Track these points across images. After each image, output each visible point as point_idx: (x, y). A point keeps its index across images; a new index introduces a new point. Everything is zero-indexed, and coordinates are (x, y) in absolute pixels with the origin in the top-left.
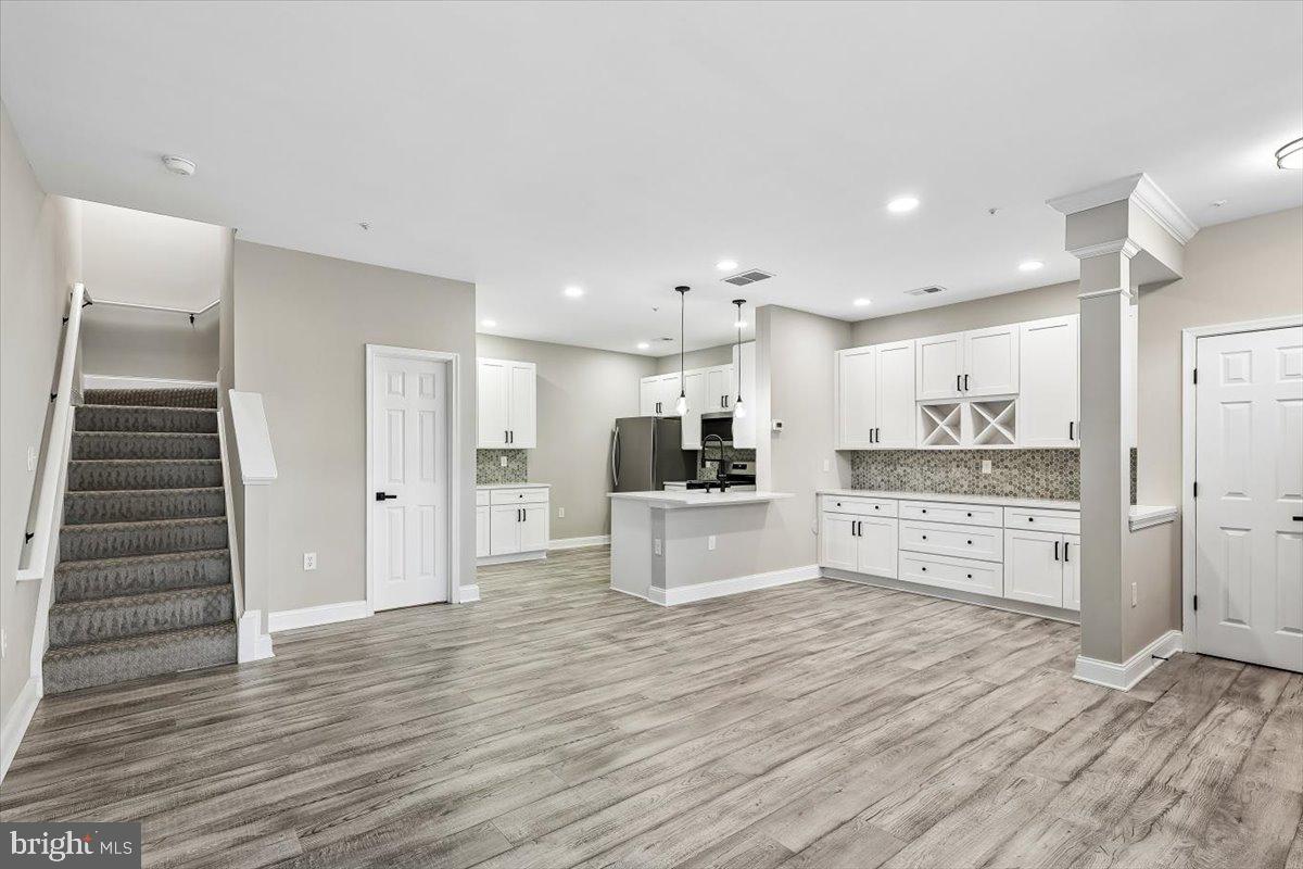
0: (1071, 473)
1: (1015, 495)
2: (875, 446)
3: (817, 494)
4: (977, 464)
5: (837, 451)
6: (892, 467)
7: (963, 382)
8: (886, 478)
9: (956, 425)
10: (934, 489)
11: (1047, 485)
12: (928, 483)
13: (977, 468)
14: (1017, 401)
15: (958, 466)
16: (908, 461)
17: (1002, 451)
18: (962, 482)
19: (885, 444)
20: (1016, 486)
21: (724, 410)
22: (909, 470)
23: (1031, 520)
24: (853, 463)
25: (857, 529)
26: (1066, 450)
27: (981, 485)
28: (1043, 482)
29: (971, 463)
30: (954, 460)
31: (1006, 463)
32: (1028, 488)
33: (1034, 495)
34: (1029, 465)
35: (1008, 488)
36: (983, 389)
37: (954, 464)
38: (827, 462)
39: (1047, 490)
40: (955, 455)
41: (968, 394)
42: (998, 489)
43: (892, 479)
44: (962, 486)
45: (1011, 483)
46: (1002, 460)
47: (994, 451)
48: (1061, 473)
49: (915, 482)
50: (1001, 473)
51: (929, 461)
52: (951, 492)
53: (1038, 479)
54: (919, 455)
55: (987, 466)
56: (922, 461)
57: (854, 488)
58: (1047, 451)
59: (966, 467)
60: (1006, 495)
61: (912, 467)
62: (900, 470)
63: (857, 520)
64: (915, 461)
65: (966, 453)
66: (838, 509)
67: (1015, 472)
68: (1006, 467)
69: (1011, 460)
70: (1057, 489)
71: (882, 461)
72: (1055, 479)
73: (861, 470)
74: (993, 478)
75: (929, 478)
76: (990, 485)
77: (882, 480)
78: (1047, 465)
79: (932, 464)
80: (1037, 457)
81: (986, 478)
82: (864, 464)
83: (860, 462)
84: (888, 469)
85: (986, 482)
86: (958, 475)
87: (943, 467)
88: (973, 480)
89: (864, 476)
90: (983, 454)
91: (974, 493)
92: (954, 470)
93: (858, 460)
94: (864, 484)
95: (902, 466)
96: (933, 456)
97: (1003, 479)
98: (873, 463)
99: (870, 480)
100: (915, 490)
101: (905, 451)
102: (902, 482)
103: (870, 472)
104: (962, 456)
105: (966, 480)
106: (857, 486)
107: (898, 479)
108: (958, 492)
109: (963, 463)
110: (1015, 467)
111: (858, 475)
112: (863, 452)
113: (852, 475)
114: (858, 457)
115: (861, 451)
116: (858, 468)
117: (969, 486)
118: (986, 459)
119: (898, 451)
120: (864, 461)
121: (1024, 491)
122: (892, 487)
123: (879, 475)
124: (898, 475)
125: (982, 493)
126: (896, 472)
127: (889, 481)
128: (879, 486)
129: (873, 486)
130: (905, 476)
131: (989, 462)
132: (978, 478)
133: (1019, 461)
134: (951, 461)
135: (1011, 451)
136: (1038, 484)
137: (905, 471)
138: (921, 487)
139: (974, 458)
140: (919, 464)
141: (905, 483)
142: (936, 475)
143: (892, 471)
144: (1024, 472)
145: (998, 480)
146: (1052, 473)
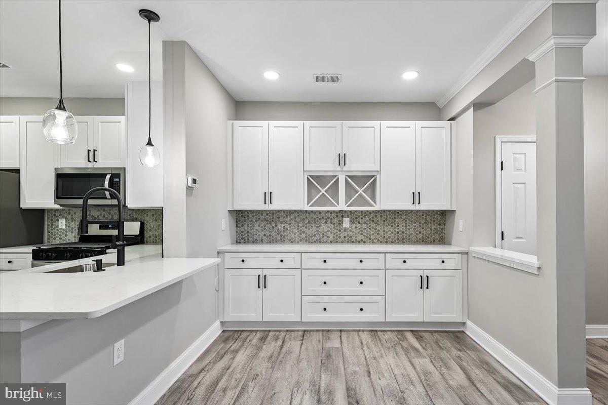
0: (398, 226)
1: (365, 242)
3: (218, 252)
4: (339, 221)
5: (229, 211)
6: (273, 224)
10: (308, 240)
11: (384, 234)
12: (303, 236)
13: (340, 224)
14: (378, 176)
15: (326, 223)
17: (356, 211)
18: (329, 234)
19: (277, 205)
20: (364, 236)
21: (90, 165)
22: (288, 227)
24: (237, 221)
26: (395, 211)
27: (342, 235)
28: (381, 233)
29: (336, 220)
30: (323, 218)
31: (359, 220)
32: (373, 237)
33: (376, 241)
34: (373, 221)
35: (360, 237)
36: (356, 165)
37: (323, 221)
39: (384, 237)
40: (323, 214)
41: (345, 168)
42: (353, 239)
43: (273, 234)
44: (329, 237)
45: (362, 234)
46: (356, 218)
47: (351, 211)
48: (392, 226)
49: (293, 236)
50: (356, 227)
51: (304, 219)
52: (320, 242)
53: (379, 230)
54: (296, 215)
55: (346, 223)
56: (298, 219)
57: (238, 242)
58: (384, 211)
59: (331, 223)
60: (359, 242)
61: (290, 224)
62: (280, 227)
63: (262, 273)
64: (292, 219)
65: (331, 213)
66: (244, 266)
67: (364, 226)
68: (359, 223)
69: (362, 218)
70: (389, 237)
71: (265, 219)
72: (387, 230)
73: (245, 227)
74: (351, 231)
75: (304, 232)
76: (348, 235)
77: (265, 235)
78: (384, 221)
79: (306, 221)
80: (378, 216)
81: (345, 231)
82: (248, 222)
83: (245, 221)
84: (270, 226)
85: (346, 234)
86: (326, 229)
87: (315, 223)
88: (337, 233)
89: (248, 232)
90: (343, 213)
91: (337, 242)
92: (323, 225)
93: (242, 219)
94: (248, 239)
95: (281, 223)
96: (307, 215)
97: (357, 231)
98: (256, 221)
99: (254, 235)
100: (292, 242)
101: (284, 211)
102: (281, 236)
103: (253, 229)
104: (329, 215)
105: (331, 233)
106: (242, 241)
107: (278, 234)
108: (326, 242)
109: (329, 221)
110: (365, 223)
111: (242, 232)
112: (247, 211)
113: (237, 232)
114: (242, 216)
115: (246, 211)
116: (242, 226)
117: (334, 237)
118: (346, 218)
119: (278, 211)
120: (248, 219)
121: (370, 239)
122: (273, 240)
123: (262, 230)
124: (278, 230)
125: (342, 242)
126: (277, 228)
127: (270, 236)
128: (262, 240)
129: (256, 240)
130: (284, 231)
131: (348, 219)
132: (340, 231)
133: (367, 219)
134: (320, 219)
135: (362, 211)
136: (378, 234)
137: (284, 227)
138: (297, 239)
139: (337, 216)
140: (296, 221)
141: (284, 237)
142: (309, 229)
143: (273, 227)
144: (370, 226)
145: (353, 232)
146: (386, 226)
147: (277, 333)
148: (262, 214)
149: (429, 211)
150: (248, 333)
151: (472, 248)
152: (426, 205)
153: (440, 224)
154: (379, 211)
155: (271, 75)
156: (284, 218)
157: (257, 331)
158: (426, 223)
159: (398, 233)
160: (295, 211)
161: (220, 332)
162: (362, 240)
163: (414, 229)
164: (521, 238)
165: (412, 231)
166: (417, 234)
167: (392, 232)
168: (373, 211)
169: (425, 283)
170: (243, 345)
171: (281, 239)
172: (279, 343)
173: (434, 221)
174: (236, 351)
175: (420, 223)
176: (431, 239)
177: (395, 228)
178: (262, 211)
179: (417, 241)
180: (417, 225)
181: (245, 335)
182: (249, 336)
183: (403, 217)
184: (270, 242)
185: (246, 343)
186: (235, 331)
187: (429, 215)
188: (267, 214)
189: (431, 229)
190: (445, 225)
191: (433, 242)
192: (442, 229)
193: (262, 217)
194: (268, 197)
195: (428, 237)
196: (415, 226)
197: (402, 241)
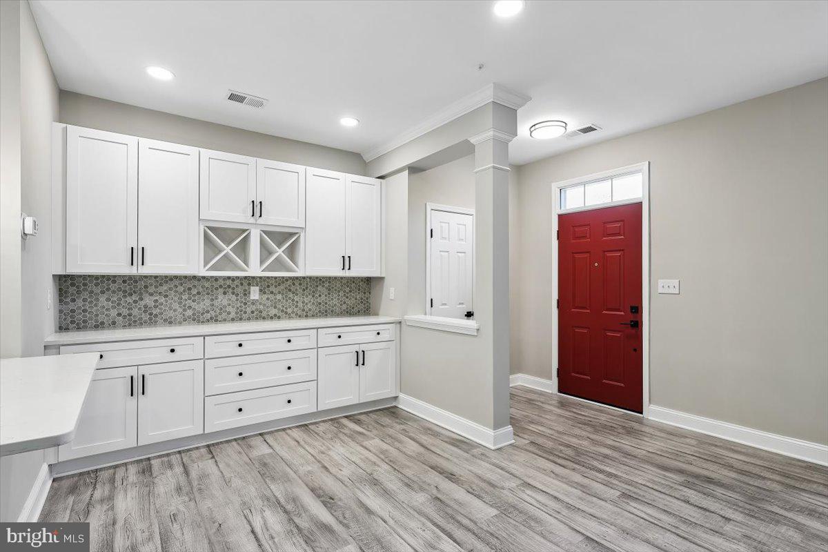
1: (279, 318)
4: (245, 290)
6: (135, 297)
7: (257, 208)
8: (125, 312)
9: (243, 248)
10: (197, 319)
11: (304, 306)
12: (189, 313)
13: (245, 295)
14: (302, 235)
15: (225, 293)
17: (268, 277)
18: (229, 309)
20: (279, 309)
22: (162, 300)
23: (339, 337)
26: (317, 278)
27: (249, 310)
28: (300, 304)
29: (240, 290)
30: (221, 286)
31: (272, 289)
32: (289, 311)
33: (293, 315)
34: (290, 290)
35: (273, 312)
36: (276, 218)
37: (221, 290)
39: (303, 310)
40: (221, 282)
41: (261, 221)
42: (264, 314)
43: (135, 312)
44: (229, 313)
45: (275, 307)
46: (268, 286)
47: (260, 277)
48: (313, 296)
49: (171, 314)
50: (268, 299)
51: (190, 289)
52: (216, 321)
53: (297, 302)
54: (177, 282)
55: (255, 293)
56: (181, 289)
57: (62, 328)
58: (304, 278)
59: (233, 293)
60: (272, 318)
61: (166, 296)
62: (148, 301)
65: (233, 280)
67: (279, 297)
68: (272, 293)
69: (276, 287)
70: (310, 310)
71: (119, 289)
72: (308, 301)
73: (80, 303)
74: (260, 304)
75: (190, 307)
77: (119, 315)
78: (304, 290)
79: (194, 291)
80: (297, 284)
81: (253, 304)
82: (86, 295)
83: (79, 292)
84: (129, 299)
85: (254, 308)
86: (225, 302)
87: (208, 294)
88: (241, 307)
89: (85, 311)
90: (250, 281)
91: (241, 319)
92: (221, 297)
93: (72, 290)
94: (85, 322)
95: (151, 295)
96: (196, 283)
97: (269, 303)
98: (103, 292)
99: (97, 315)
100: (170, 323)
101: (156, 277)
102: (151, 314)
103: (96, 305)
104: (229, 282)
105: (233, 307)
106: (71, 326)
107: (145, 312)
108: (225, 320)
109: (230, 290)
110: (279, 293)
111: (73, 311)
112: (84, 277)
113: (61, 311)
114: (72, 285)
115: (80, 276)
116: (73, 300)
117: (237, 313)
118: (253, 286)
119: (146, 277)
120: (85, 290)
121: (286, 313)
122: (135, 321)
123: (114, 307)
124: (146, 306)
125: (249, 319)
126: (143, 303)
127: (130, 315)
128: (114, 323)
129: (102, 323)
130: (156, 307)
131: (257, 289)
132: (245, 304)
133: (282, 287)
134: (217, 289)
135: (276, 278)
136: (297, 306)
137: (156, 301)
138: (179, 317)
139: (242, 284)
140: (176, 292)
141: (156, 316)
142: (199, 303)
143: (135, 302)
144: (286, 296)
145: (264, 305)
146: (307, 296)
147: (165, 459)
148: (114, 282)
149: (354, 278)
150: (111, 471)
151: (406, 317)
152: (357, 271)
153: (365, 293)
154: (297, 278)
155: (160, 74)
156: (156, 287)
157: (126, 464)
158: (350, 291)
159: (320, 304)
160: (176, 277)
161: (51, 481)
162: (275, 315)
163: (338, 299)
164: (445, 304)
165: (335, 301)
166: (341, 305)
167: (313, 304)
168: (290, 278)
169: (360, 359)
170: (113, 488)
171: (150, 319)
172: (178, 470)
173: (359, 289)
174: (111, 498)
175: (344, 292)
176: (356, 309)
177: (317, 298)
178: (115, 276)
180: (341, 294)
181: (105, 475)
182: (114, 474)
183: (327, 285)
184: (130, 325)
185: (118, 483)
186: (81, 474)
188: (124, 282)
189: (356, 299)
190: (370, 293)
191: (358, 313)
192: (367, 298)
193: (113, 287)
194: (137, 255)
196: (339, 295)
197: (325, 313)
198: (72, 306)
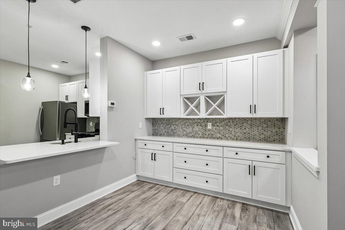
0: (245, 129)
1: (221, 139)
2: (162, 116)
3: (136, 140)
4: (205, 124)
5: (145, 118)
6: (169, 126)
7: (201, 86)
8: (167, 131)
9: (198, 107)
10: (187, 136)
11: (235, 134)
12: (185, 133)
13: (205, 126)
14: (225, 95)
15: (197, 125)
16: (177, 123)
17: (216, 119)
18: (199, 132)
19: (167, 115)
20: (221, 134)
23: (237, 154)
24: (153, 124)
25: (154, 157)
26: (243, 118)
27: (207, 134)
28: (233, 133)
29: (203, 124)
30: (196, 122)
31: (218, 124)
32: (227, 136)
33: (229, 138)
34: (227, 125)
35: (219, 135)
36: (211, 89)
37: (196, 124)
38: (141, 124)
39: (235, 136)
40: (196, 121)
41: (204, 92)
42: (214, 136)
43: (169, 131)
44: (199, 134)
45: (219, 133)
46: (216, 123)
47: (212, 119)
48: (241, 129)
49: (179, 133)
50: (216, 129)
51: (185, 123)
52: (194, 137)
53: (231, 131)
54: (181, 121)
55: (210, 126)
56: (182, 123)
57: (153, 135)
58: (235, 118)
59: (201, 126)
60: (218, 138)
61: (178, 126)
62: (173, 127)
63: (154, 152)
64: (179, 123)
65: (201, 120)
66: (145, 147)
67: (221, 128)
68: (218, 126)
69: (220, 123)
70: (239, 136)
71: (165, 123)
72: (238, 132)
74: (212, 131)
75: (185, 131)
76: (211, 134)
77: (165, 132)
78: (235, 125)
79: (186, 124)
80: (231, 121)
81: (209, 131)
84: (168, 127)
85: (209, 133)
86: (197, 129)
87: (191, 126)
88: (204, 132)
89: (158, 130)
90: (207, 120)
91: (204, 137)
92: (196, 127)
93: (155, 123)
94: (158, 133)
95: (173, 125)
96: (187, 121)
97: (216, 131)
98: (161, 124)
99: (160, 131)
100: (179, 136)
101: (175, 118)
102: (173, 132)
103: (160, 128)
104: (199, 121)
105: (201, 132)
106: (155, 134)
108: (197, 137)
109: (199, 124)
110: (221, 126)
111: (155, 129)
113: (153, 129)
114: (155, 121)
115: (156, 118)
116: (155, 126)
117: (202, 135)
118: (209, 122)
119: (172, 118)
120: (158, 123)
121: (225, 137)
122: (169, 135)
123: (164, 129)
124: (172, 129)
125: (207, 138)
126: (171, 128)
128: (164, 134)
129: (161, 134)
130: (175, 130)
131: (211, 124)
132: (206, 131)
133: (223, 123)
134: (194, 123)
135: (220, 119)
136: (231, 134)
137: (175, 127)
138: (182, 135)
139: (204, 122)
140: (181, 124)
141: (175, 133)
142: (188, 129)
143: (169, 127)
144: (225, 128)
145: (214, 132)
146: (237, 129)
147: (160, 186)
149: (270, 118)
150: (147, 184)
153: (279, 128)
156: (175, 122)
157: (152, 183)
158: (267, 127)
159: (245, 133)
162: (220, 137)
163: (258, 131)
165: (256, 132)
166: (260, 135)
167: (241, 133)
171: (173, 134)
173: (275, 126)
175: (263, 127)
176: (272, 139)
177: (243, 130)
178: (164, 118)
179: (260, 140)
180: (260, 128)
181: (145, 184)
183: (249, 122)
185: (141, 188)
187: (270, 121)
188: (167, 120)
189: (272, 132)
190: (284, 129)
191: (274, 141)
192: (282, 132)
194: (162, 111)
195: (270, 138)
196: (258, 129)
197: (248, 139)
198: (155, 128)
